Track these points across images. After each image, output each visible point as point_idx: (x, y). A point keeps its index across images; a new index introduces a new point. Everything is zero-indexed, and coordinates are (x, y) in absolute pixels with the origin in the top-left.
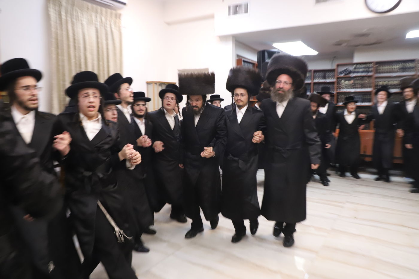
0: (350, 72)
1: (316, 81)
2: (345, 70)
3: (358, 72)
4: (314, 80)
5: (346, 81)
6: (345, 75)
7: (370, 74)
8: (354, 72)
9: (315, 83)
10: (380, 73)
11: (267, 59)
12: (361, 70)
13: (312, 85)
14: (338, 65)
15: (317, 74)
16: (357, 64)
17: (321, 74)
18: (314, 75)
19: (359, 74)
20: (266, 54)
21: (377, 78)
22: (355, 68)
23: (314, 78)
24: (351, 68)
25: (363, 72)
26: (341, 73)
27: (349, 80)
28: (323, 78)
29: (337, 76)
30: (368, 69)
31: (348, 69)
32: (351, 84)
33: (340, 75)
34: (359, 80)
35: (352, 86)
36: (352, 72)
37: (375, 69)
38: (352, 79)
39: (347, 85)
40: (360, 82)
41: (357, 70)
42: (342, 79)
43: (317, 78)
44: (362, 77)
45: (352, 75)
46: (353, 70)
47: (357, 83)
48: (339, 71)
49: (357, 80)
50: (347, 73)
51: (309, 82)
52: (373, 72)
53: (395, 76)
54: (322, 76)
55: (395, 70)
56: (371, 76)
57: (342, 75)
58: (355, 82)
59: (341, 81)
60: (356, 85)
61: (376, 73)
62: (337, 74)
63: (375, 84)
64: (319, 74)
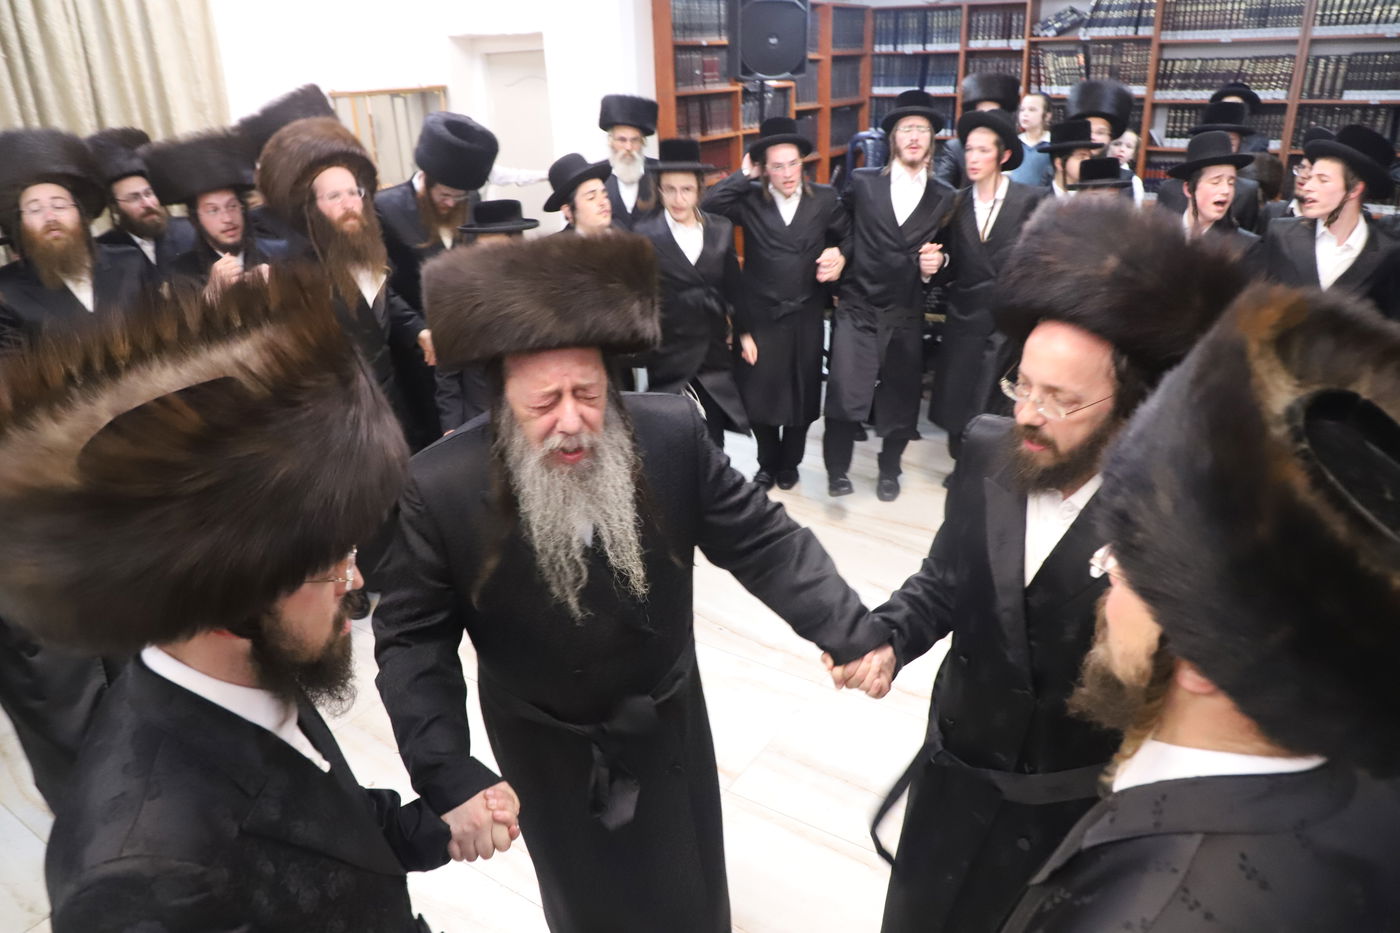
0: (1080, 22)
1: (977, 44)
2: (1058, 17)
3: (1104, 23)
4: (969, 37)
5: (1059, 54)
6: (1059, 32)
7: (1145, 31)
8: (1091, 23)
9: (971, 54)
10: (1175, 28)
12: (1116, 15)
13: (962, 59)
15: (982, 19)
17: (996, 18)
18: (969, 26)
19: (1108, 32)
21: (1162, 46)
22: (1097, 8)
23: (971, 33)
25: (1119, 23)
26: (1046, 27)
27: (1071, 54)
28: (1000, 33)
29: (1032, 35)
30: (1140, 14)
31: (1073, 11)
32: (1079, 69)
33: (1042, 34)
34: (1105, 52)
35: (1081, 75)
36: (1085, 22)
37: (1164, 13)
38: (1080, 50)
39: (1064, 69)
40: (1108, 62)
41: (1102, 14)
42: (1046, 48)
43: (981, 33)
44: (1117, 42)
45: (1083, 34)
46: (1089, 14)
47: (1097, 66)
48: (1043, 17)
49: (1098, 52)
50: (1066, 25)
51: (955, 47)
52: (1158, 22)
53: (1229, 40)
54: (997, 26)
55: (1235, 17)
56: (1147, 41)
57: (1051, 33)
58: (1094, 61)
59: (1045, 53)
60: (1093, 70)
61: (1167, 29)
62: (1032, 29)
63: (1158, 70)
64: (988, 17)
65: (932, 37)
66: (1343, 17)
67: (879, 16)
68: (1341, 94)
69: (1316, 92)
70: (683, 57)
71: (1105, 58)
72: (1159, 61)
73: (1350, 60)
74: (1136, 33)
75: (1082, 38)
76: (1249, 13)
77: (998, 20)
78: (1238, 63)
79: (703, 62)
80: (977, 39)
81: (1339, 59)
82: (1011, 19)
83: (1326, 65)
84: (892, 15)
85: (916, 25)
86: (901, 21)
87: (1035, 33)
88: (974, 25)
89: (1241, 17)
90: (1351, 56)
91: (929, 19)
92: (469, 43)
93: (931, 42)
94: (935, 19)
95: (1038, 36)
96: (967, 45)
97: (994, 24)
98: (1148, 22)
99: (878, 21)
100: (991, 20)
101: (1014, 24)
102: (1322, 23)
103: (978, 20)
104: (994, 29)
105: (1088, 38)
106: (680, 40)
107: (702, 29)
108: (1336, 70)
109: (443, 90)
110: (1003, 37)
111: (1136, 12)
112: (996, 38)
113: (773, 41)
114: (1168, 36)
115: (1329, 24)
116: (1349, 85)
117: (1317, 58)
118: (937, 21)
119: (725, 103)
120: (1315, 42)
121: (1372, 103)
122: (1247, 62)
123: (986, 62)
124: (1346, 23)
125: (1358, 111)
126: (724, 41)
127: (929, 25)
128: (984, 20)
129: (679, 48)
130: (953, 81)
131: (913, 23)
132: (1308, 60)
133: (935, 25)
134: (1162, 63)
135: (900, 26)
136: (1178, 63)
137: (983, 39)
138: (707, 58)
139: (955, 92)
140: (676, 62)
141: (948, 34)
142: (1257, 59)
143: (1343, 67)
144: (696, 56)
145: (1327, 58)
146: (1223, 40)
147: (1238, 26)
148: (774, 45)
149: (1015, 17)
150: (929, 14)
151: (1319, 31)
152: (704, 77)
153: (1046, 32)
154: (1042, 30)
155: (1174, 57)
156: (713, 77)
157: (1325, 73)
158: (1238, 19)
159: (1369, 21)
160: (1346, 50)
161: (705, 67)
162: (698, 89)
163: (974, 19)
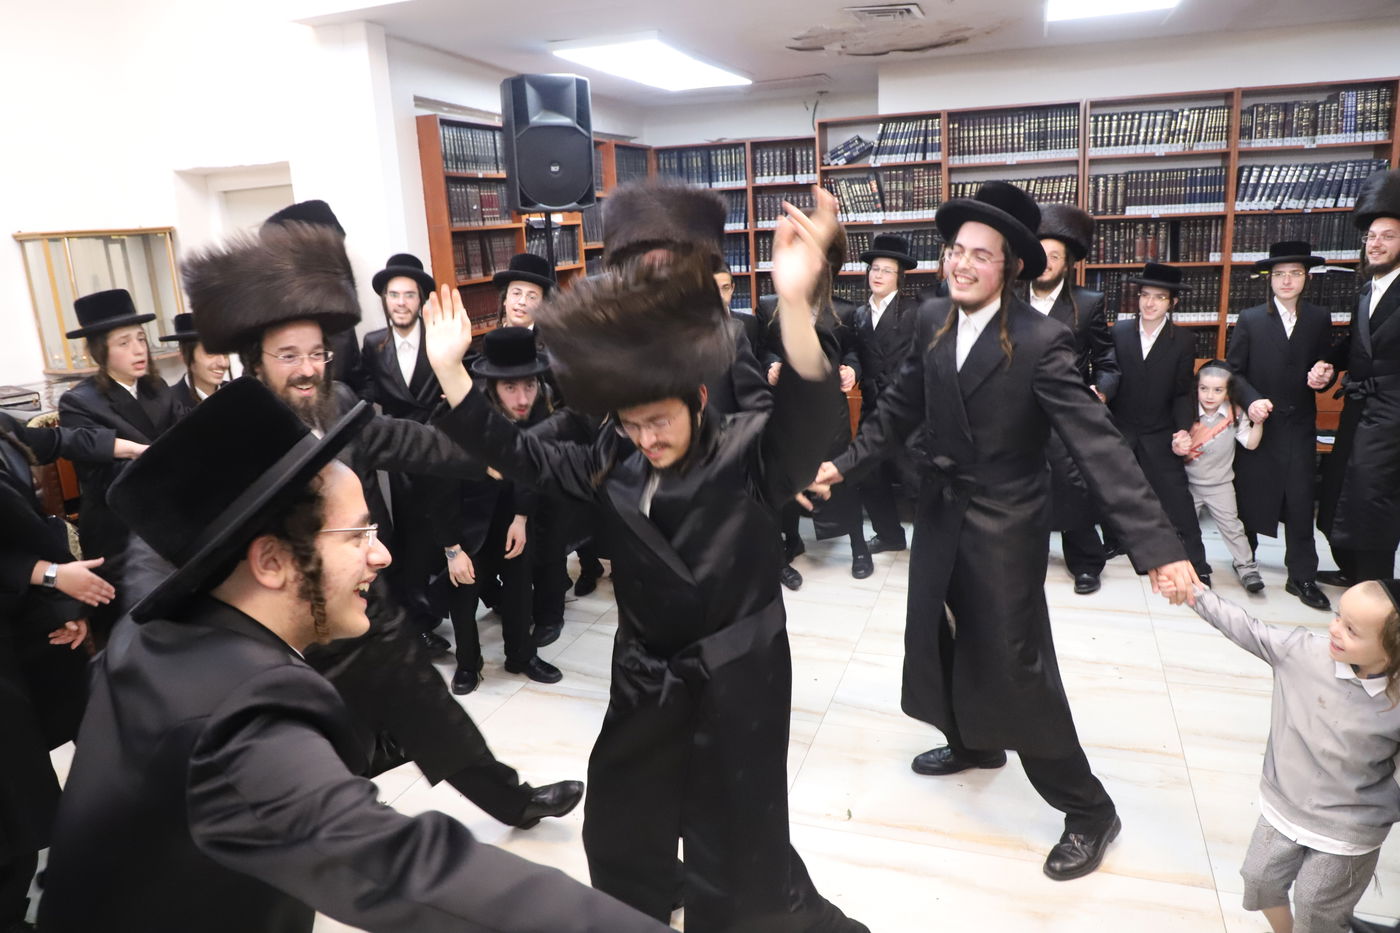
0: (868, 150)
1: (763, 180)
2: (846, 146)
3: (892, 150)
4: (755, 175)
5: (851, 182)
6: (850, 160)
7: (932, 157)
8: (879, 151)
9: (758, 190)
10: (962, 153)
11: (536, 114)
12: (903, 142)
13: (750, 195)
14: (824, 127)
15: (766, 156)
16: (887, 120)
17: (779, 154)
18: (754, 163)
19: (897, 159)
20: (531, 93)
21: (951, 170)
22: (883, 136)
23: (756, 170)
24: (871, 136)
25: (907, 150)
26: (835, 155)
27: (864, 181)
28: (785, 168)
29: (822, 164)
30: (925, 140)
31: (860, 140)
32: (873, 195)
33: (833, 163)
34: (897, 178)
35: (875, 201)
36: (874, 150)
37: (949, 139)
38: (872, 177)
39: (858, 197)
40: (901, 187)
41: (890, 142)
42: (839, 177)
43: (766, 170)
44: (907, 167)
45: (873, 161)
46: (877, 142)
47: (891, 192)
48: (830, 147)
49: (890, 179)
50: (855, 154)
51: (741, 184)
52: (944, 148)
53: (1014, 163)
54: (782, 163)
55: (1016, 140)
56: (937, 166)
57: (842, 162)
58: (886, 187)
59: (837, 182)
60: (887, 196)
61: (954, 154)
62: (822, 159)
63: (950, 194)
64: (771, 154)
65: (717, 176)
66: (1113, 139)
67: (661, 156)
68: (1124, 211)
69: (1100, 209)
70: (456, 190)
71: (897, 184)
72: (950, 185)
73: (1126, 179)
74: (924, 158)
75: (873, 165)
76: (1029, 137)
77: (781, 157)
78: (1025, 184)
79: (481, 196)
80: (762, 175)
81: (1116, 178)
82: (794, 154)
83: (1105, 184)
84: (675, 154)
85: (700, 164)
86: (684, 160)
87: (825, 162)
88: (758, 162)
89: (1022, 140)
90: (1127, 174)
91: (713, 158)
92: (200, 179)
93: (718, 180)
94: (719, 158)
95: (829, 165)
96: (754, 182)
97: (778, 160)
98: (936, 148)
99: (662, 161)
100: (774, 156)
101: (798, 159)
102: (1096, 145)
103: (762, 157)
104: (778, 165)
105: (878, 165)
106: (453, 171)
107: (476, 161)
108: (1116, 187)
109: (170, 232)
110: (788, 174)
111: (922, 139)
112: (781, 174)
113: (555, 169)
114: (956, 161)
115: (1102, 145)
116: (1128, 202)
117: (1096, 179)
118: (721, 159)
119: (508, 241)
120: (1094, 162)
121: (1153, 216)
122: (1033, 183)
123: (774, 198)
124: (1116, 144)
125: (1141, 225)
126: (502, 174)
127: (714, 163)
128: (768, 157)
129: (452, 180)
130: (743, 218)
131: (697, 162)
132: (1089, 180)
133: (719, 163)
134: (953, 186)
135: (684, 165)
136: (968, 187)
137: (769, 175)
138: (485, 193)
139: (746, 227)
140: (448, 192)
141: (733, 171)
142: (1043, 180)
143: (1121, 185)
144: (472, 190)
145: (1106, 177)
146: (1008, 163)
147: (1019, 150)
148: (555, 173)
149: (798, 153)
150: (713, 153)
151: (1094, 152)
152: (483, 213)
153: (836, 161)
154: (832, 159)
155: (964, 181)
156: (493, 213)
157: (1106, 190)
158: (1019, 143)
159: (1137, 142)
160: (1121, 169)
161: (483, 203)
162: (476, 225)
163: (758, 156)
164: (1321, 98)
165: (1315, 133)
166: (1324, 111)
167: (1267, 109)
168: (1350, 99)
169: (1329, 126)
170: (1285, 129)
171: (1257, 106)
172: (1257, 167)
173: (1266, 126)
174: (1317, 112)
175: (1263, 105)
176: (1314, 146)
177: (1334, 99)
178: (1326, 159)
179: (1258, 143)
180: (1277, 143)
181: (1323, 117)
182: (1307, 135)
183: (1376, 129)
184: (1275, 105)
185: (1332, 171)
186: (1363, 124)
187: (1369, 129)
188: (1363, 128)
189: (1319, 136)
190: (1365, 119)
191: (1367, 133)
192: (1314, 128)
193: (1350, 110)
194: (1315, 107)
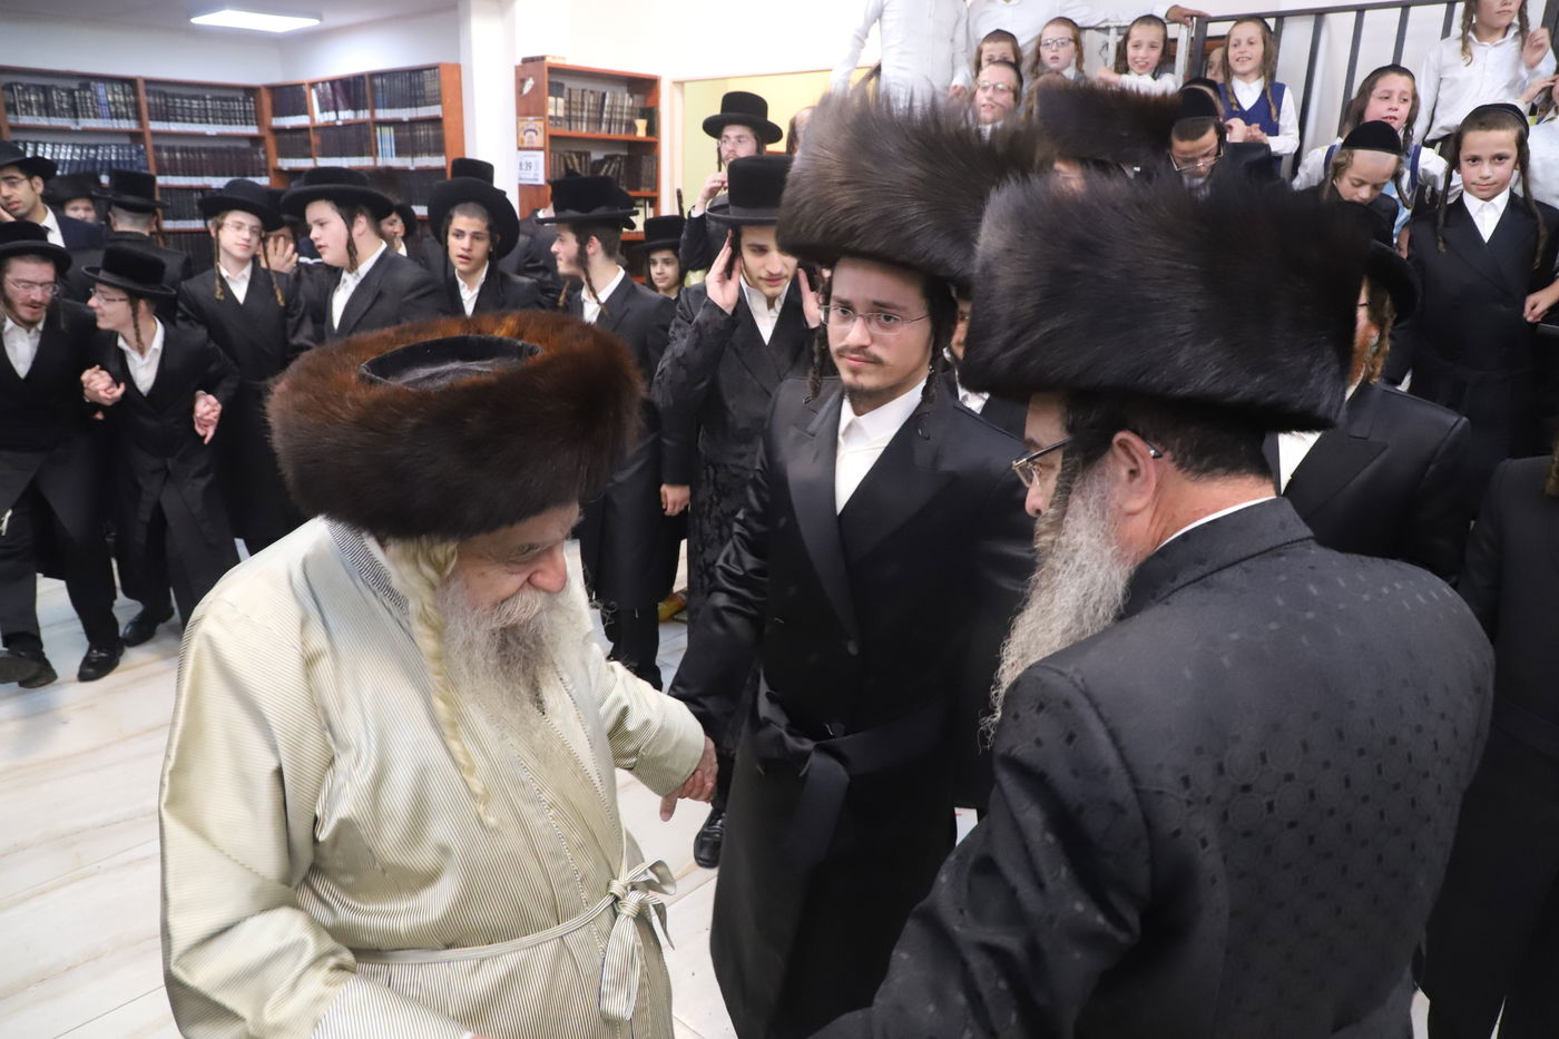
164: (74, 85)
165: (76, 116)
166: (80, 98)
167: (27, 88)
168: (101, 89)
169: (88, 111)
170: (47, 109)
171: (16, 84)
172: (31, 142)
173: (29, 104)
174: (74, 97)
175: (21, 84)
176: (79, 128)
177: (85, 87)
178: (93, 141)
179: (25, 120)
180: (43, 122)
181: (81, 103)
182: (70, 117)
183: (128, 118)
184: (35, 86)
185: (100, 151)
186: (116, 112)
187: (122, 117)
188: (117, 116)
189: (81, 120)
190: (116, 108)
191: (121, 121)
192: (74, 111)
193: (103, 100)
194: (71, 92)
